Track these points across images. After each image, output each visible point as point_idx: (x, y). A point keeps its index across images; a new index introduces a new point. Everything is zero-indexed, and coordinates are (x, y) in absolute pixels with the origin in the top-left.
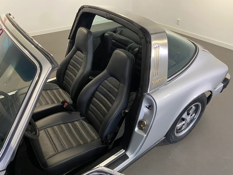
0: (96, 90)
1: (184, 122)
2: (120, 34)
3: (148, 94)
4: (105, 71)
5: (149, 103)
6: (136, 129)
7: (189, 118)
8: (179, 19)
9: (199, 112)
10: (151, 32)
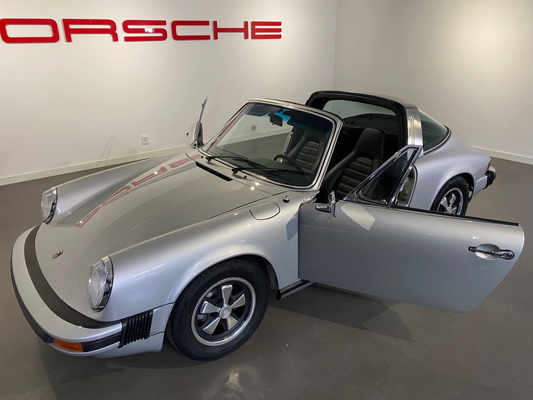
4: (353, 153)
7: (449, 209)
9: (461, 204)
10: (405, 106)
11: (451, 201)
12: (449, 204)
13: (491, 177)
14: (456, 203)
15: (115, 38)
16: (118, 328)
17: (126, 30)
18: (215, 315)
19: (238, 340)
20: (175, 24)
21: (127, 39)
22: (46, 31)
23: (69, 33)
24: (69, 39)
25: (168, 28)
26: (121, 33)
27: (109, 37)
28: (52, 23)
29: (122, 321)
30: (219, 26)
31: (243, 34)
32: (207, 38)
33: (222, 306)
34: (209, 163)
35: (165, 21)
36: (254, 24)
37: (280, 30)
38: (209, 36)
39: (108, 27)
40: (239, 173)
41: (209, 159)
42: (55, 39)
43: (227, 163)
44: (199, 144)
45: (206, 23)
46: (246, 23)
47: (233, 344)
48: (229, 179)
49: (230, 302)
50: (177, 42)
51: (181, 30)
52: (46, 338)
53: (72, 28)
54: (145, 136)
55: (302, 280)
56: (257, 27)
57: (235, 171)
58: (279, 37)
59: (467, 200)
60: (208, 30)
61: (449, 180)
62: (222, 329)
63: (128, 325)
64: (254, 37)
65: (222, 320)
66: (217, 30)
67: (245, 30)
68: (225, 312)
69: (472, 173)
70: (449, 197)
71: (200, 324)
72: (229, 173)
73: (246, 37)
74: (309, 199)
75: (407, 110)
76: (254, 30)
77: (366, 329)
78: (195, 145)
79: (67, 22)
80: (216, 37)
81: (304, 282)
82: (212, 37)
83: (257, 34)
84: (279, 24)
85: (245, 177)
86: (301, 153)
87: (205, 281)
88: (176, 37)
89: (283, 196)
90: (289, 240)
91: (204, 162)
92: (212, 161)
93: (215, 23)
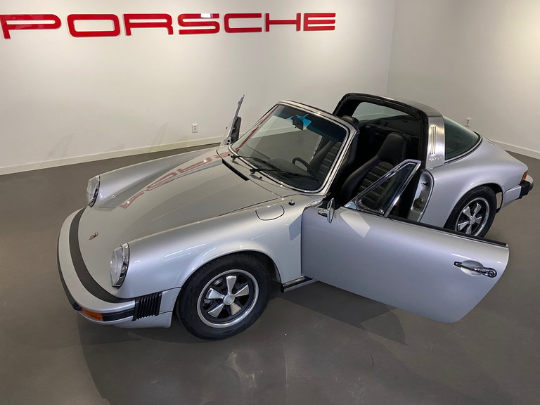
0: (364, 177)
1: (467, 222)
2: (385, 125)
3: (426, 170)
4: (376, 157)
5: (426, 181)
6: (412, 208)
7: (473, 219)
8: (469, 118)
9: (487, 214)
10: (428, 115)
11: (476, 211)
12: (472, 213)
13: (526, 188)
14: (482, 212)
15: (171, 32)
16: (132, 304)
17: (181, 23)
18: (220, 301)
19: (240, 325)
20: (228, 17)
21: (182, 32)
22: (108, 26)
23: (129, 27)
24: (128, 33)
25: (221, 21)
26: (176, 27)
27: (165, 30)
28: (114, 18)
29: (135, 299)
30: (271, 19)
31: (295, 26)
32: (259, 30)
33: (226, 294)
34: (233, 162)
35: (218, 15)
36: (307, 15)
37: (333, 22)
38: (261, 28)
39: (165, 21)
40: (257, 174)
41: (234, 157)
42: (116, 32)
43: (248, 163)
44: (232, 140)
45: (259, 16)
46: (299, 15)
47: (235, 328)
48: (246, 179)
49: (234, 291)
50: (229, 34)
51: (233, 23)
52: (76, 306)
53: (132, 22)
54: (195, 124)
55: (305, 277)
56: (309, 19)
57: (253, 171)
58: (333, 28)
59: (494, 210)
60: (260, 23)
61: (473, 189)
62: (226, 314)
63: (140, 302)
64: (306, 29)
65: (225, 306)
66: (269, 22)
67: (297, 22)
68: (229, 299)
69: (501, 184)
70: (472, 206)
71: (206, 307)
72: (247, 173)
73: (298, 29)
74: (316, 203)
75: (429, 118)
76: (307, 22)
77: (363, 328)
78: (229, 141)
79: (127, 17)
80: (267, 30)
81: (307, 279)
82: (263, 29)
83: (309, 25)
84: (333, 15)
85: (261, 178)
86: (329, 153)
87: (210, 271)
88: (228, 30)
89: (289, 199)
90: (291, 239)
91: (229, 160)
92: (237, 160)
93: (267, 15)
